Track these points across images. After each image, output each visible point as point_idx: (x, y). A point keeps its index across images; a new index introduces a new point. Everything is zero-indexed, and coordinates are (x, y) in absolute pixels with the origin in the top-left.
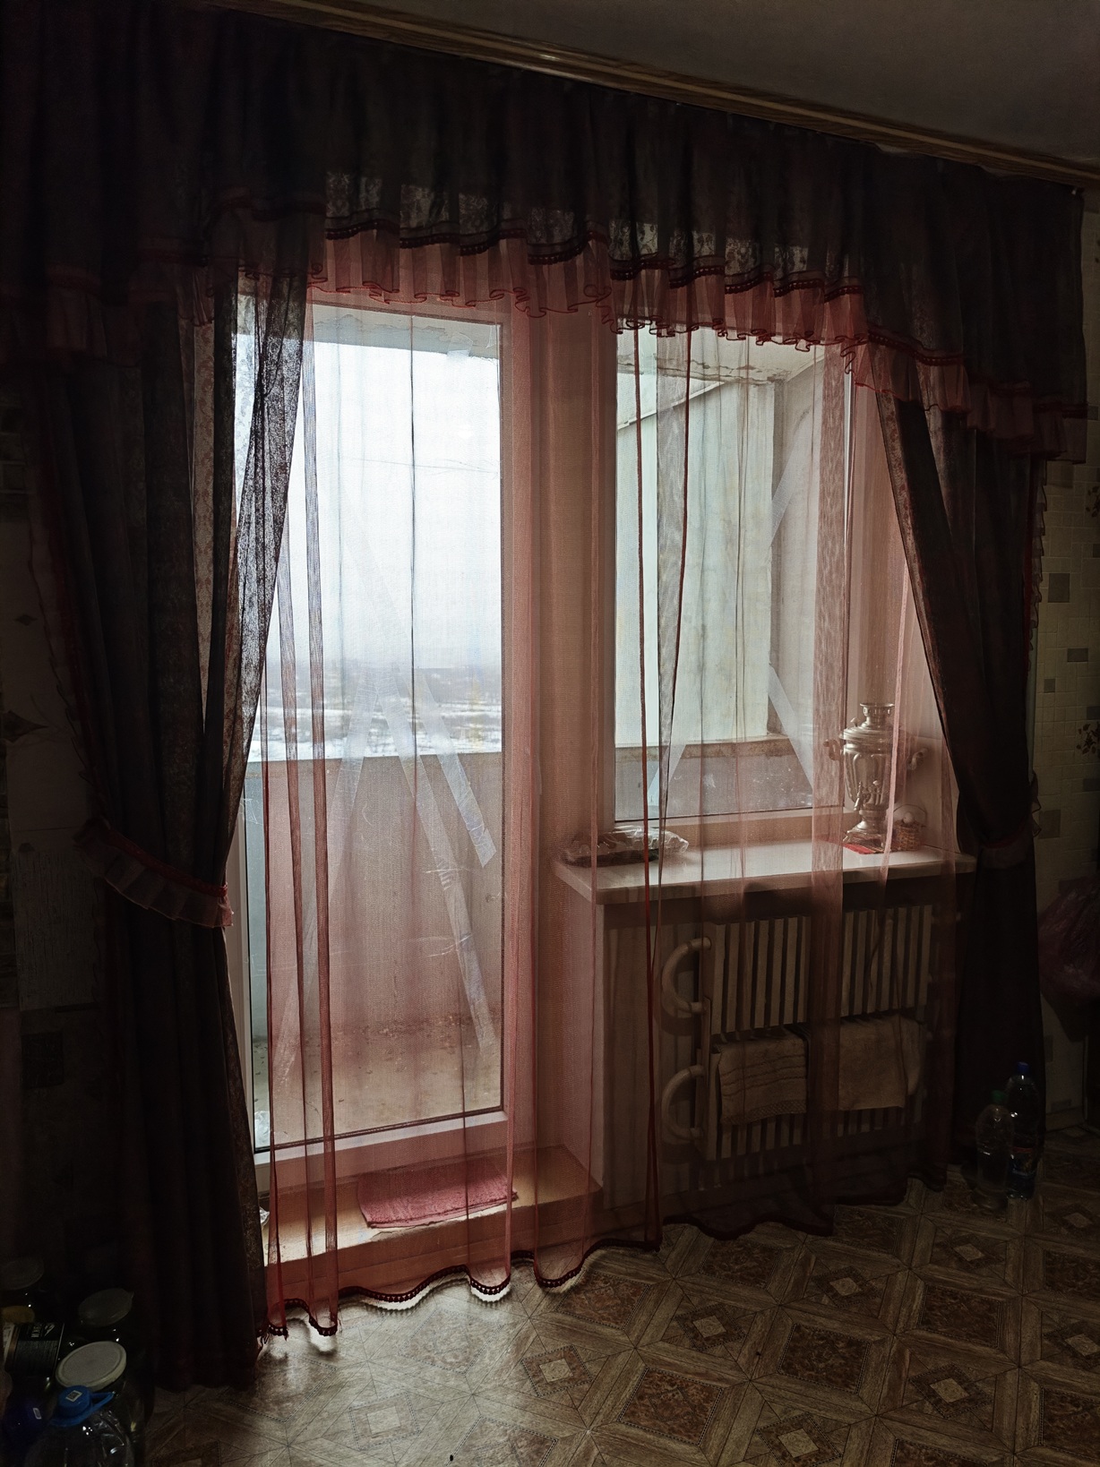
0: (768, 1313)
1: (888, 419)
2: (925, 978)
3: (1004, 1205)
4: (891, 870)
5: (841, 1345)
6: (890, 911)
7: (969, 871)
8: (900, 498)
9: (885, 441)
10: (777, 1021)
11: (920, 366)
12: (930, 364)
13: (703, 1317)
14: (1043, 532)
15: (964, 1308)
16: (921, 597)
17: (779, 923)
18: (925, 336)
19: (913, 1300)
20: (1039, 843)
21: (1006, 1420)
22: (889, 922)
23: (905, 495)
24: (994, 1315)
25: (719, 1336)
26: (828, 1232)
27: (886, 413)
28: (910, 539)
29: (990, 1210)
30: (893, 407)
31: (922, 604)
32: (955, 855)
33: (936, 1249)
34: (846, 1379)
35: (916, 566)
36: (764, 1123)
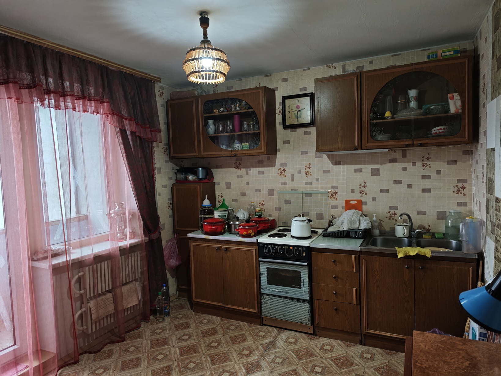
0: (114, 362)
1: (117, 132)
2: (140, 270)
3: (164, 319)
4: (130, 244)
5: (134, 360)
6: (130, 255)
7: (147, 241)
8: (122, 151)
9: (118, 138)
10: (104, 289)
11: (124, 120)
12: (127, 120)
13: (97, 370)
14: (155, 159)
15: (160, 341)
16: (130, 175)
17: (103, 263)
18: (124, 113)
19: (148, 345)
20: (162, 232)
21: (173, 356)
22: (130, 258)
23: (123, 151)
24: (166, 340)
25: (103, 372)
26: (124, 341)
27: (117, 131)
28: (126, 161)
29: (161, 321)
30: (118, 129)
31: (130, 177)
32: (144, 238)
33: (151, 333)
34: (137, 365)
35: (128, 168)
36: (103, 319)
